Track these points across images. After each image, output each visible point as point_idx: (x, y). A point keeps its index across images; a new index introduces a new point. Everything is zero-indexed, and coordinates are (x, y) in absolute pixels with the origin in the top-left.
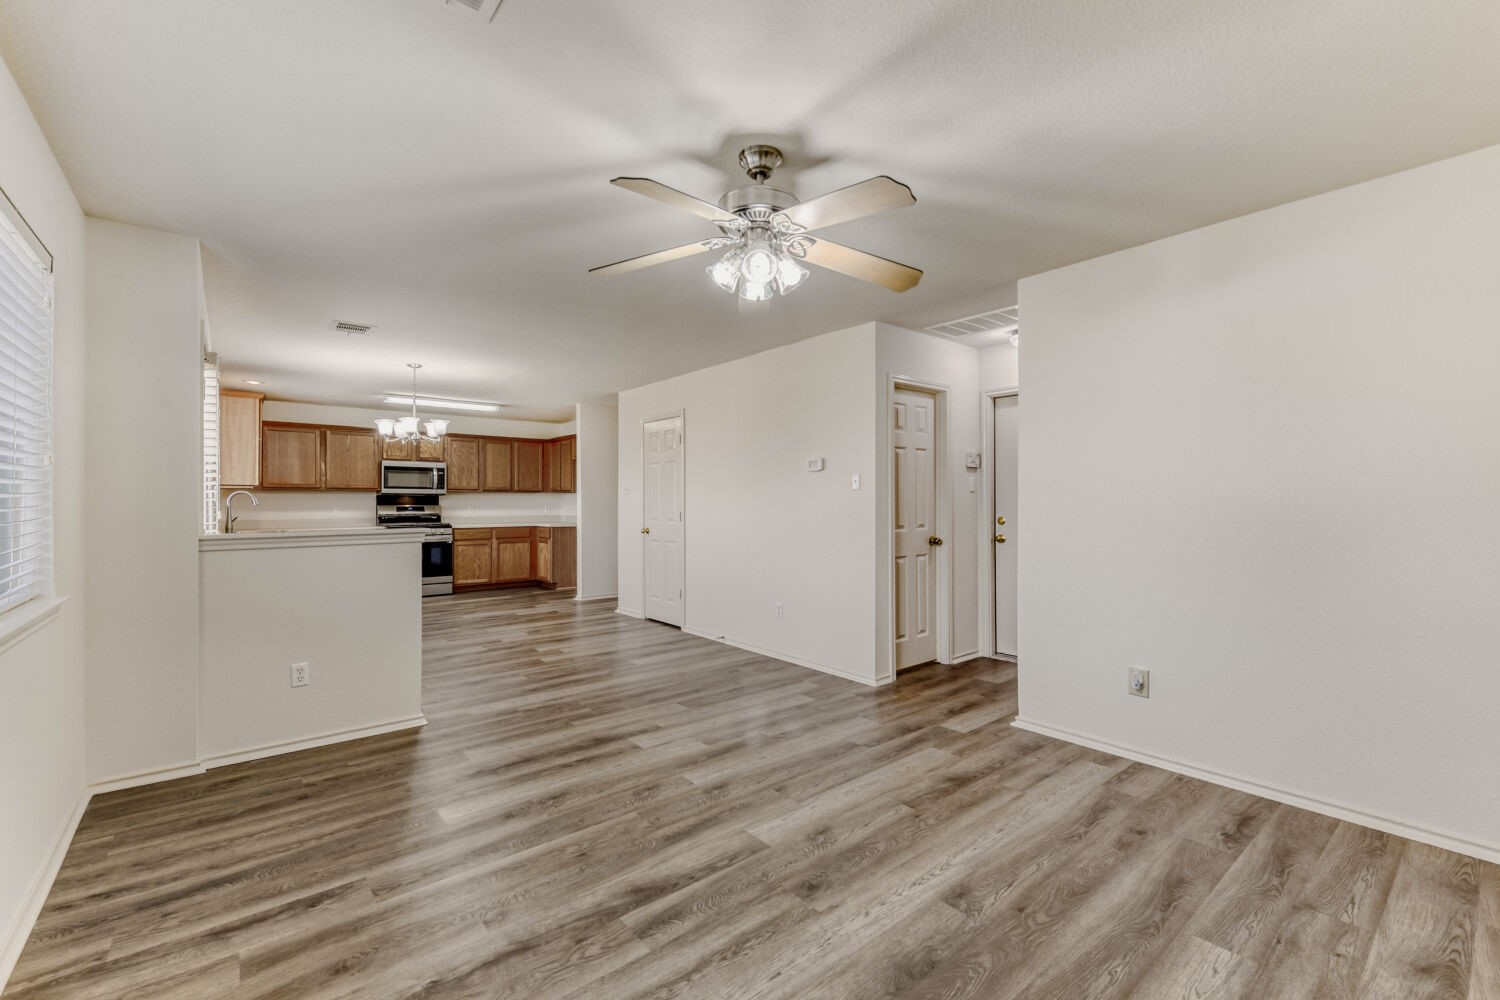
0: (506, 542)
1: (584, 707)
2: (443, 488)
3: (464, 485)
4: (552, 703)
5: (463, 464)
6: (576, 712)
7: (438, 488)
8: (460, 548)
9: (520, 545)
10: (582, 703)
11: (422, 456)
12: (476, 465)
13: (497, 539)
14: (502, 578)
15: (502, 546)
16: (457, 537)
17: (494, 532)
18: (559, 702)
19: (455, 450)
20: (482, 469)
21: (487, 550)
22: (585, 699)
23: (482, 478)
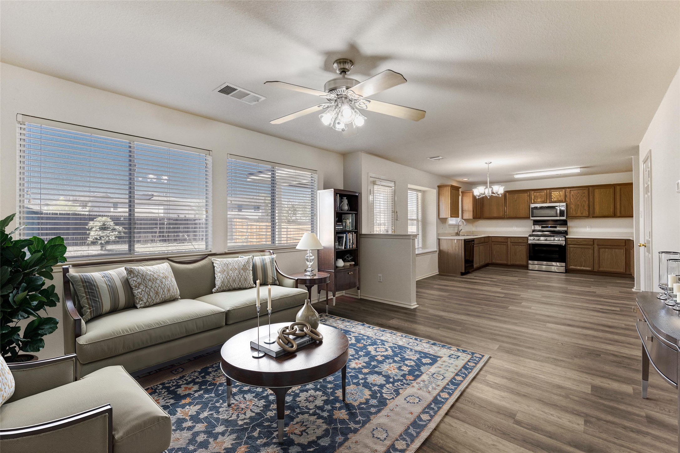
0: (605, 248)
2: (564, 216)
3: (579, 214)
5: (578, 203)
7: (560, 216)
8: (572, 249)
9: (617, 250)
11: (552, 200)
12: (587, 202)
13: (598, 245)
14: (601, 269)
15: (602, 250)
16: (569, 242)
17: (595, 242)
19: (572, 195)
20: (591, 204)
21: (591, 251)
23: (591, 209)
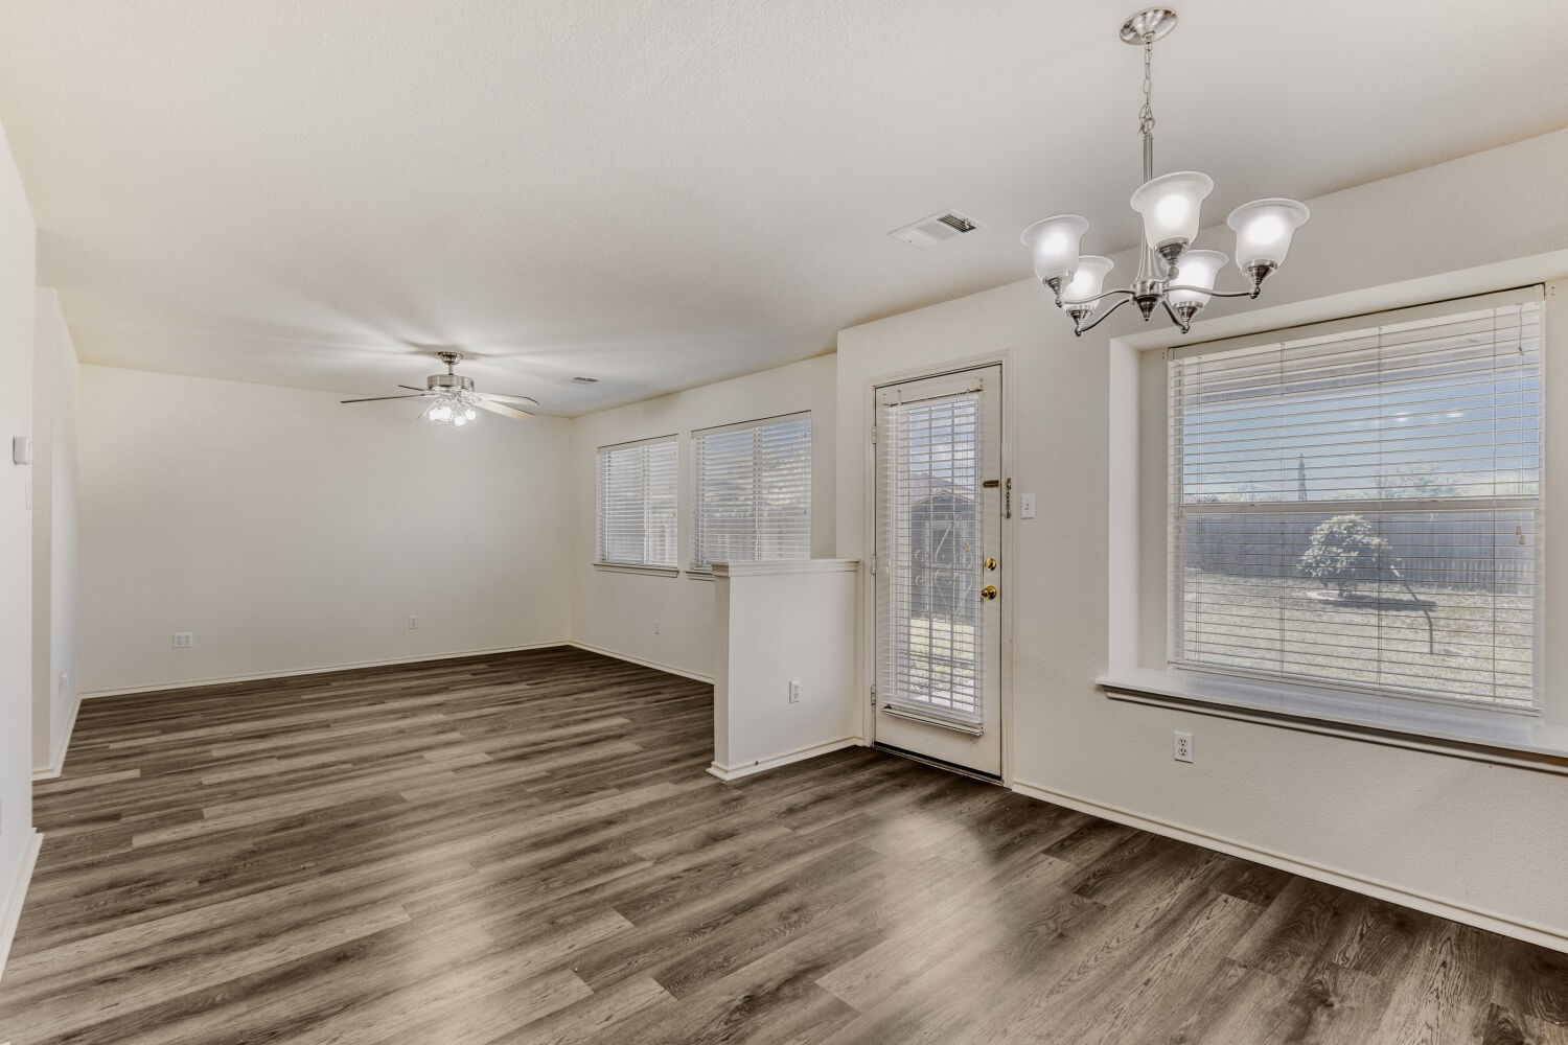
1: (533, 795)
4: (575, 801)
6: (543, 787)
10: (535, 800)
18: (568, 802)
22: (532, 806)
